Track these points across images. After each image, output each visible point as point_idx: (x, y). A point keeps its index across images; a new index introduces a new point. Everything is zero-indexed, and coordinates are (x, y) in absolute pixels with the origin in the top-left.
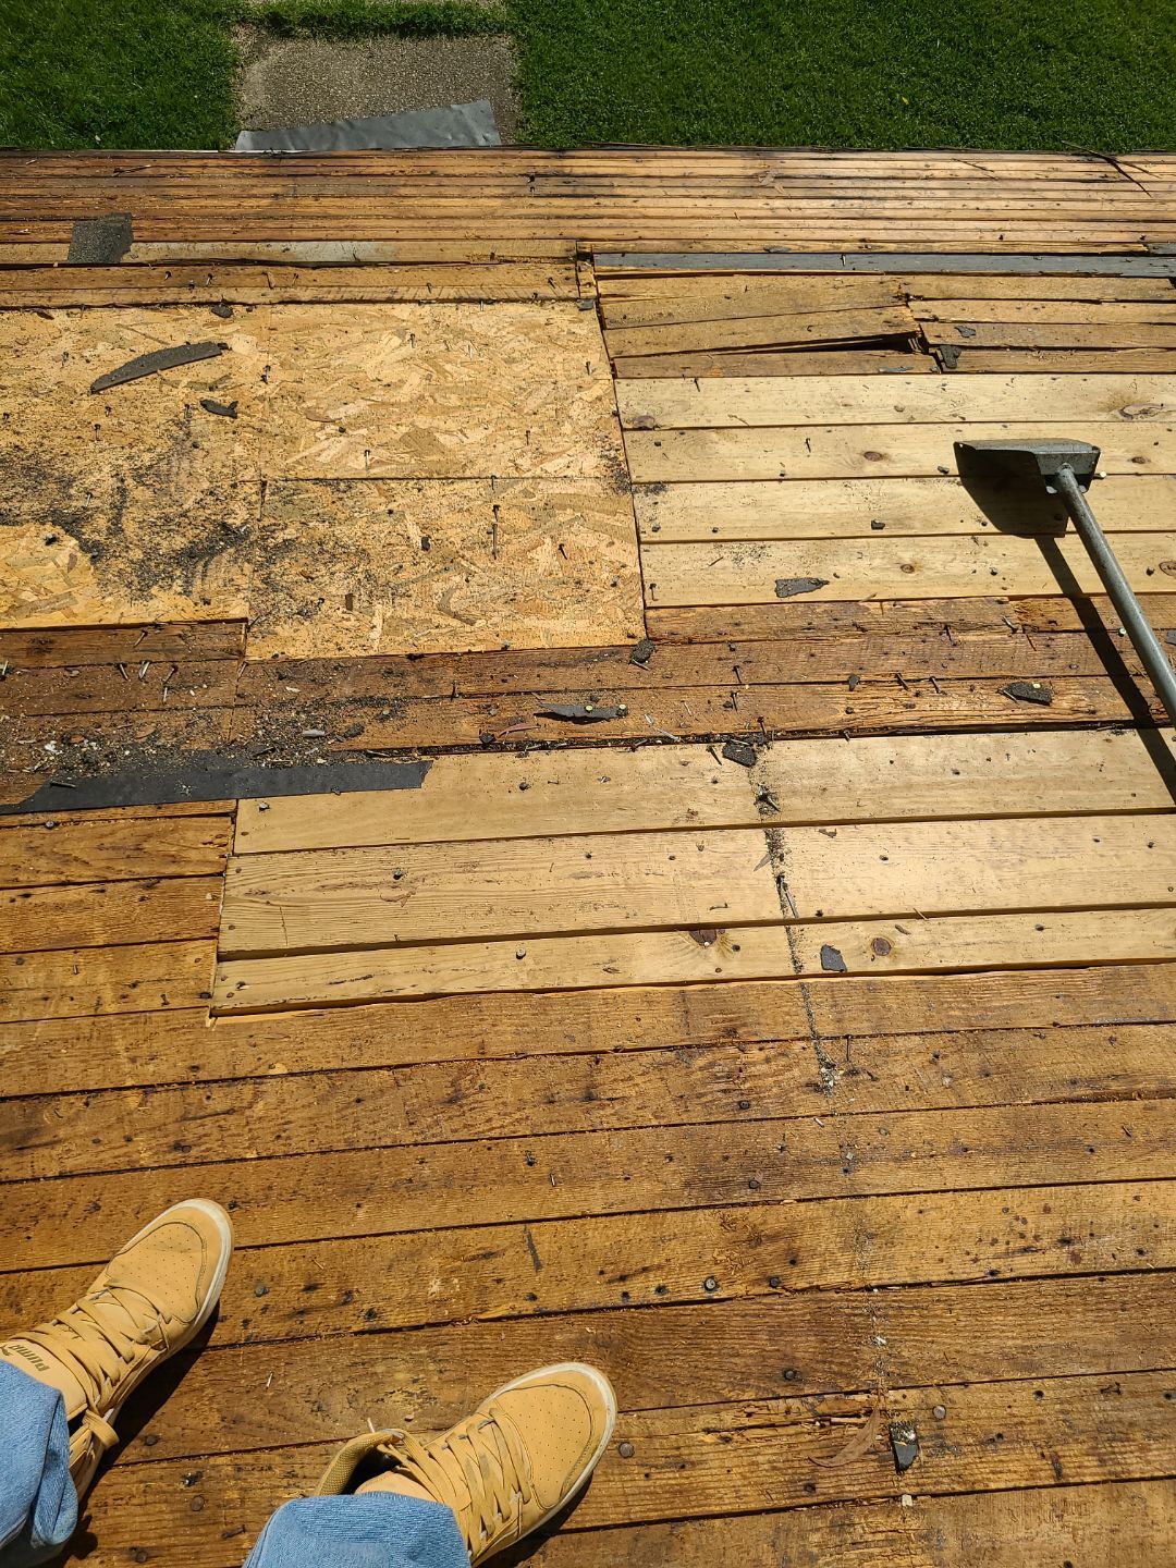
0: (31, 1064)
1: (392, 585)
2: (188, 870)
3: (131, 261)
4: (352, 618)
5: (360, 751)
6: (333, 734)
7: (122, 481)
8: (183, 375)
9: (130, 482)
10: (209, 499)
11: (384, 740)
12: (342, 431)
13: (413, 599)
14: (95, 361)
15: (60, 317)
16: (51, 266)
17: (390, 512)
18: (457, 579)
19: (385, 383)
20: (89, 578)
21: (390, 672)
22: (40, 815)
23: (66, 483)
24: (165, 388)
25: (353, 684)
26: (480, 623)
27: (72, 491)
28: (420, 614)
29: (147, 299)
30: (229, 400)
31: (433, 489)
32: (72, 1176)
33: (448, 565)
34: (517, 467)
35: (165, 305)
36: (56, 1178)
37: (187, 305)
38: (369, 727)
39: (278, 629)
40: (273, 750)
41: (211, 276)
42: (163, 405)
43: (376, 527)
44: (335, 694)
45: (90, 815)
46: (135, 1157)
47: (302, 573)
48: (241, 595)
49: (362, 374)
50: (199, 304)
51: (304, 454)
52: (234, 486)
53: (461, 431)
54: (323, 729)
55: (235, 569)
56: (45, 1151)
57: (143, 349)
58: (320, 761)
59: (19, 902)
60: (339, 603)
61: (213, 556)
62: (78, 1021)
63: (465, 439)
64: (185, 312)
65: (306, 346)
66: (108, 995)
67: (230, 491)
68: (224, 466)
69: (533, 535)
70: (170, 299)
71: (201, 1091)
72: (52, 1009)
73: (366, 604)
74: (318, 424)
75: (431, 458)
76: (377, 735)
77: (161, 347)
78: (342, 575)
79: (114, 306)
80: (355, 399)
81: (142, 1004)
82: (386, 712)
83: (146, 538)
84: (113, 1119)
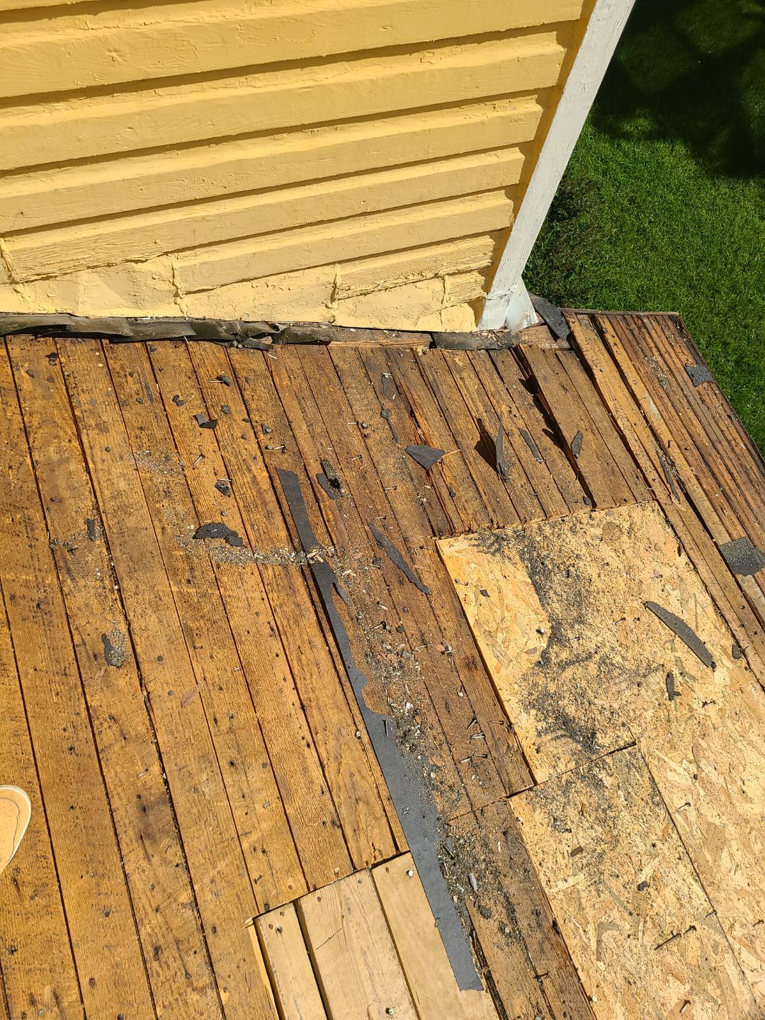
0: (199, 811)
1: (602, 877)
2: (351, 844)
3: (740, 580)
4: (566, 861)
5: (472, 924)
6: (477, 897)
7: (596, 653)
8: (682, 650)
9: (598, 657)
10: (607, 713)
11: (486, 939)
12: (695, 777)
13: (599, 900)
14: (665, 594)
15: (683, 559)
16: (712, 538)
17: (654, 845)
18: (628, 927)
19: (744, 788)
20: (525, 666)
21: (538, 914)
22: (362, 724)
23: (580, 620)
24: (668, 645)
25: (519, 890)
26: (601, 965)
27: (577, 626)
28: (590, 912)
29: (720, 604)
30: (679, 689)
31: (684, 869)
32: (127, 884)
33: (635, 913)
34: (732, 926)
35: (723, 616)
36: (124, 872)
37: (729, 628)
38: (492, 922)
39: (538, 810)
40: (452, 858)
41: (756, 633)
42: (656, 649)
43: (638, 840)
44: (506, 882)
45: (371, 755)
46: (146, 921)
47: (583, 805)
48: (551, 771)
49: (741, 768)
50: (733, 636)
51: (666, 759)
52: (623, 725)
53: (737, 866)
54: (479, 886)
55: (568, 757)
56: (141, 855)
57: (685, 617)
58: (455, 898)
59: (304, 742)
60: (574, 843)
61: (571, 737)
62: (232, 827)
63: (733, 871)
64: (724, 629)
65: (741, 719)
66: (254, 837)
67: (619, 723)
68: (634, 711)
69: (686, 972)
70: (727, 617)
71: (199, 945)
72: (237, 804)
73: (580, 865)
74: (692, 757)
75: (706, 853)
76: (487, 930)
77: (693, 626)
78: (594, 834)
79: (706, 587)
80: (722, 773)
81: (251, 865)
82: (507, 930)
83: (565, 688)
84: (169, 890)
